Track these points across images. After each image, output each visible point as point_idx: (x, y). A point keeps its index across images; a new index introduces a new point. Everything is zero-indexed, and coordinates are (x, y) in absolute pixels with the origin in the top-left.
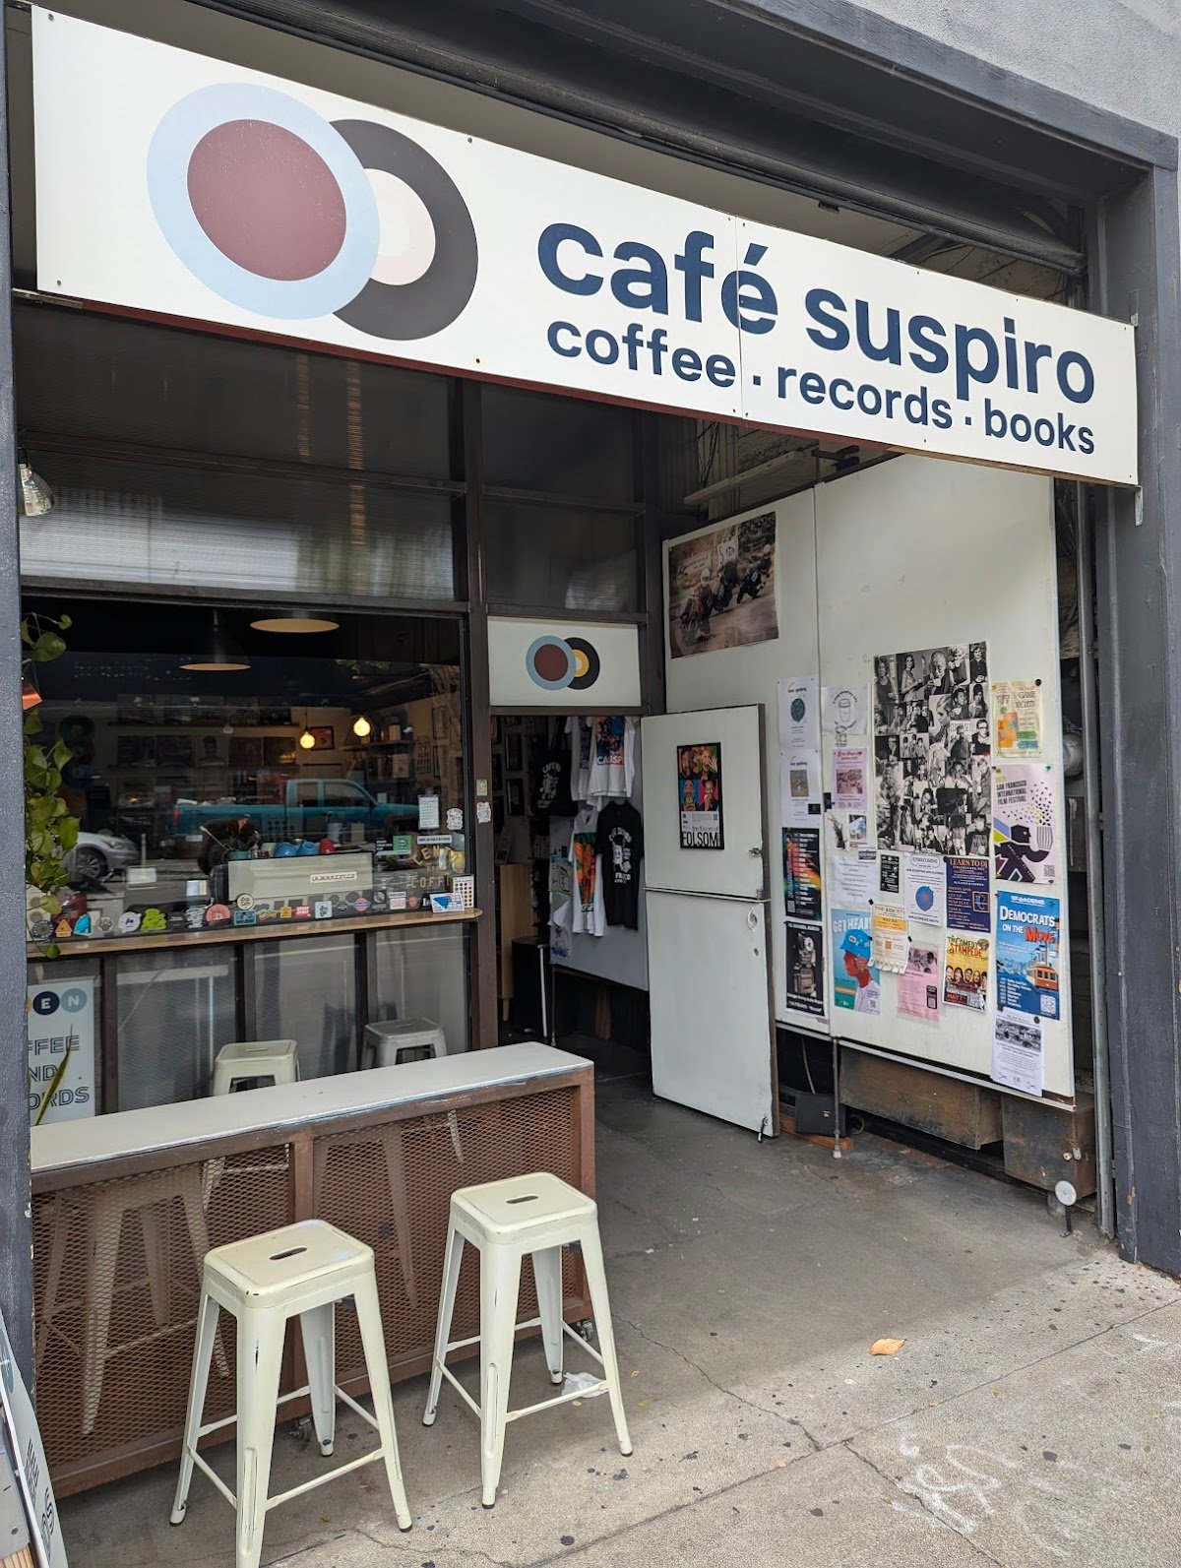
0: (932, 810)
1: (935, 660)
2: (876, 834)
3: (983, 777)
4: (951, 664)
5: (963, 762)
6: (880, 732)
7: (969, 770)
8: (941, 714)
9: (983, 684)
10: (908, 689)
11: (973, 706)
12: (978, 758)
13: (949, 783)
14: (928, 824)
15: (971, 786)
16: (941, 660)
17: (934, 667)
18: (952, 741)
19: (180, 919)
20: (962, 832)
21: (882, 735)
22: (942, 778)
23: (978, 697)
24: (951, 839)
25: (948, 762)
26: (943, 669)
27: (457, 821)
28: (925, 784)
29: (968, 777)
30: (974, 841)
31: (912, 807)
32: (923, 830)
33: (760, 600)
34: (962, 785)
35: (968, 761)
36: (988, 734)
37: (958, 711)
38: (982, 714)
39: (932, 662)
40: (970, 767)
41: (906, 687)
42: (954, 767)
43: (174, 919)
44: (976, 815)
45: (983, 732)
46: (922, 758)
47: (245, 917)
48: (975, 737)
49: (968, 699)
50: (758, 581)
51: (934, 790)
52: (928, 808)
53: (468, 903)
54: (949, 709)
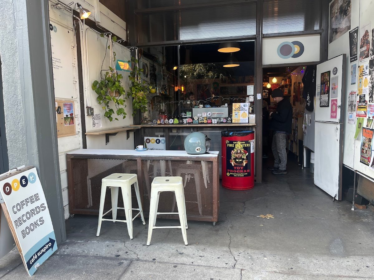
2: (369, 97)
6: (372, 58)
19: (181, 121)
21: (372, 59)
27: (252, 99)
33: (348, 16)
43: (180, 121)
47: (196, 122)
50: (347, 9)
53: (254, 122)
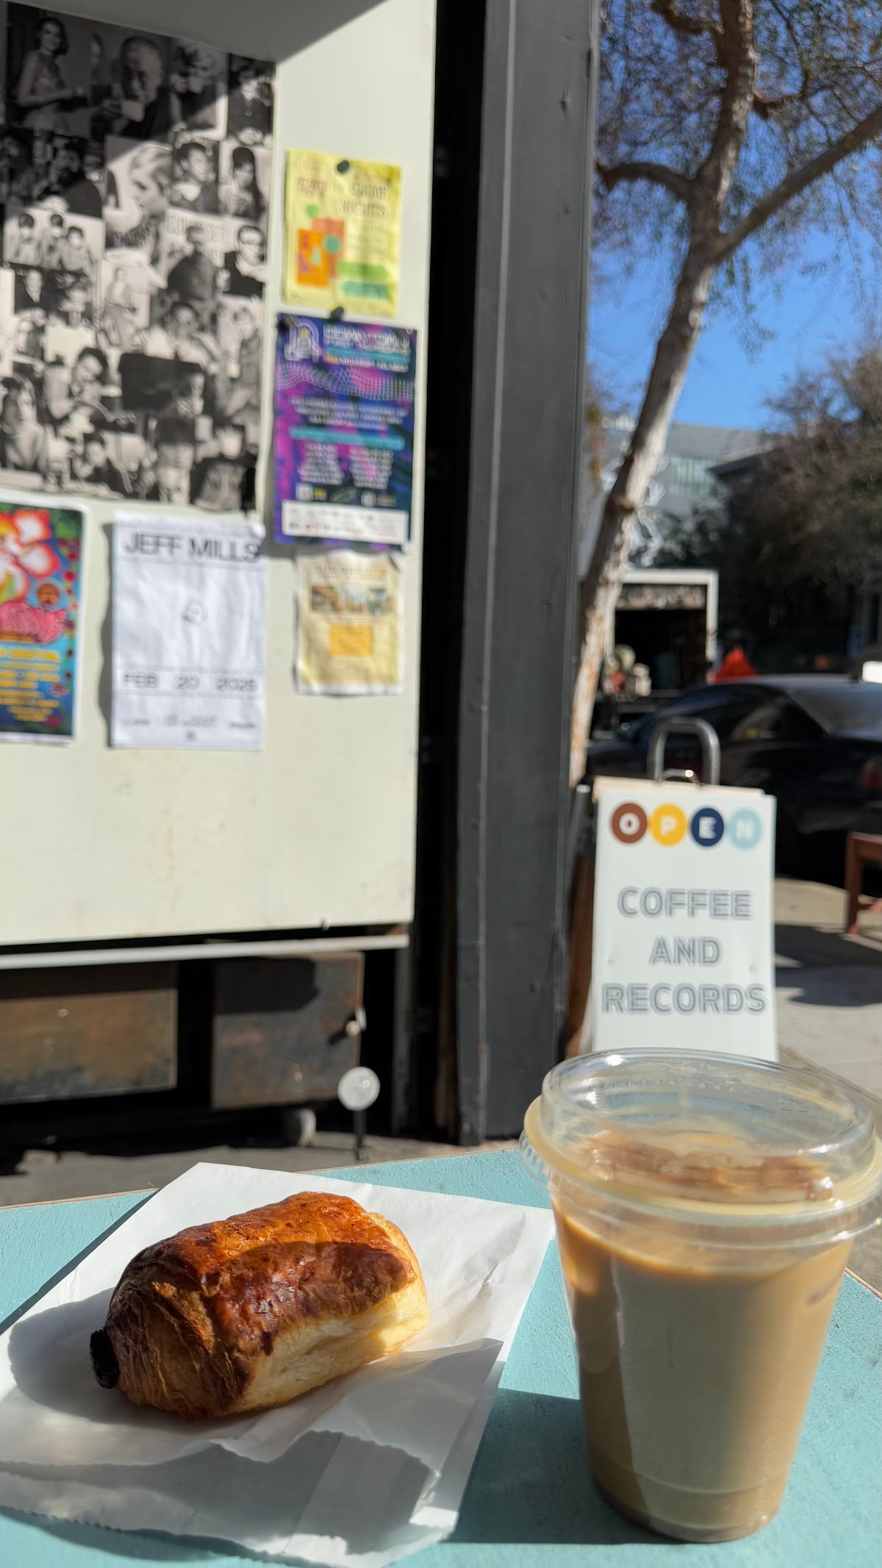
0: (105, 400)
1: (133, 55)
3: (244, 344)
4: (177, 81)
5: (197, 305)
7: (211, 324)
8: (142, 187)
9: (259, 152)
10: (40, 98)
11: (231, 189)
12: (234, 303)
13: (159, 345)
14: (89, 428)
15: (213, 358)
16: (150, 62)
17: (128, 72)
18: (171, 254)
20: (185, 455)
22: (138, 331)
23: (244, 174)
24: (155, 466)
25: (157, 298)
26: (154, 82)
28: (83, 336)
29: (208, 339)
30: (213, 476)
31: (40, 386)
32: (71, 440)
34: (192, 354)
35: (210, 305)
36: (262, 258)
37: (191, 191)
38: (255, 210)
39: (124, 57)
40: (214, 319)
41: (33, 91)
42: (172, 312)
44: (221, 422)
45: (250, 251)
46: (79, 274)
48: (231, 259)
49: (216, 169)
51: (114, 357)
52: (92, 392)
54: (164, 181)
